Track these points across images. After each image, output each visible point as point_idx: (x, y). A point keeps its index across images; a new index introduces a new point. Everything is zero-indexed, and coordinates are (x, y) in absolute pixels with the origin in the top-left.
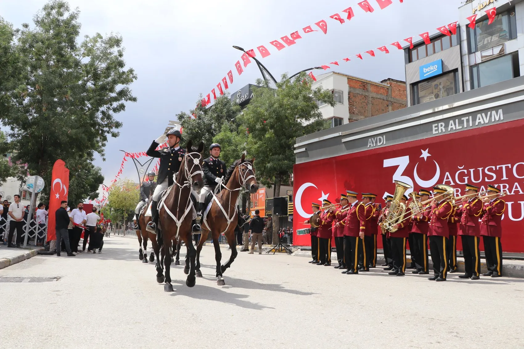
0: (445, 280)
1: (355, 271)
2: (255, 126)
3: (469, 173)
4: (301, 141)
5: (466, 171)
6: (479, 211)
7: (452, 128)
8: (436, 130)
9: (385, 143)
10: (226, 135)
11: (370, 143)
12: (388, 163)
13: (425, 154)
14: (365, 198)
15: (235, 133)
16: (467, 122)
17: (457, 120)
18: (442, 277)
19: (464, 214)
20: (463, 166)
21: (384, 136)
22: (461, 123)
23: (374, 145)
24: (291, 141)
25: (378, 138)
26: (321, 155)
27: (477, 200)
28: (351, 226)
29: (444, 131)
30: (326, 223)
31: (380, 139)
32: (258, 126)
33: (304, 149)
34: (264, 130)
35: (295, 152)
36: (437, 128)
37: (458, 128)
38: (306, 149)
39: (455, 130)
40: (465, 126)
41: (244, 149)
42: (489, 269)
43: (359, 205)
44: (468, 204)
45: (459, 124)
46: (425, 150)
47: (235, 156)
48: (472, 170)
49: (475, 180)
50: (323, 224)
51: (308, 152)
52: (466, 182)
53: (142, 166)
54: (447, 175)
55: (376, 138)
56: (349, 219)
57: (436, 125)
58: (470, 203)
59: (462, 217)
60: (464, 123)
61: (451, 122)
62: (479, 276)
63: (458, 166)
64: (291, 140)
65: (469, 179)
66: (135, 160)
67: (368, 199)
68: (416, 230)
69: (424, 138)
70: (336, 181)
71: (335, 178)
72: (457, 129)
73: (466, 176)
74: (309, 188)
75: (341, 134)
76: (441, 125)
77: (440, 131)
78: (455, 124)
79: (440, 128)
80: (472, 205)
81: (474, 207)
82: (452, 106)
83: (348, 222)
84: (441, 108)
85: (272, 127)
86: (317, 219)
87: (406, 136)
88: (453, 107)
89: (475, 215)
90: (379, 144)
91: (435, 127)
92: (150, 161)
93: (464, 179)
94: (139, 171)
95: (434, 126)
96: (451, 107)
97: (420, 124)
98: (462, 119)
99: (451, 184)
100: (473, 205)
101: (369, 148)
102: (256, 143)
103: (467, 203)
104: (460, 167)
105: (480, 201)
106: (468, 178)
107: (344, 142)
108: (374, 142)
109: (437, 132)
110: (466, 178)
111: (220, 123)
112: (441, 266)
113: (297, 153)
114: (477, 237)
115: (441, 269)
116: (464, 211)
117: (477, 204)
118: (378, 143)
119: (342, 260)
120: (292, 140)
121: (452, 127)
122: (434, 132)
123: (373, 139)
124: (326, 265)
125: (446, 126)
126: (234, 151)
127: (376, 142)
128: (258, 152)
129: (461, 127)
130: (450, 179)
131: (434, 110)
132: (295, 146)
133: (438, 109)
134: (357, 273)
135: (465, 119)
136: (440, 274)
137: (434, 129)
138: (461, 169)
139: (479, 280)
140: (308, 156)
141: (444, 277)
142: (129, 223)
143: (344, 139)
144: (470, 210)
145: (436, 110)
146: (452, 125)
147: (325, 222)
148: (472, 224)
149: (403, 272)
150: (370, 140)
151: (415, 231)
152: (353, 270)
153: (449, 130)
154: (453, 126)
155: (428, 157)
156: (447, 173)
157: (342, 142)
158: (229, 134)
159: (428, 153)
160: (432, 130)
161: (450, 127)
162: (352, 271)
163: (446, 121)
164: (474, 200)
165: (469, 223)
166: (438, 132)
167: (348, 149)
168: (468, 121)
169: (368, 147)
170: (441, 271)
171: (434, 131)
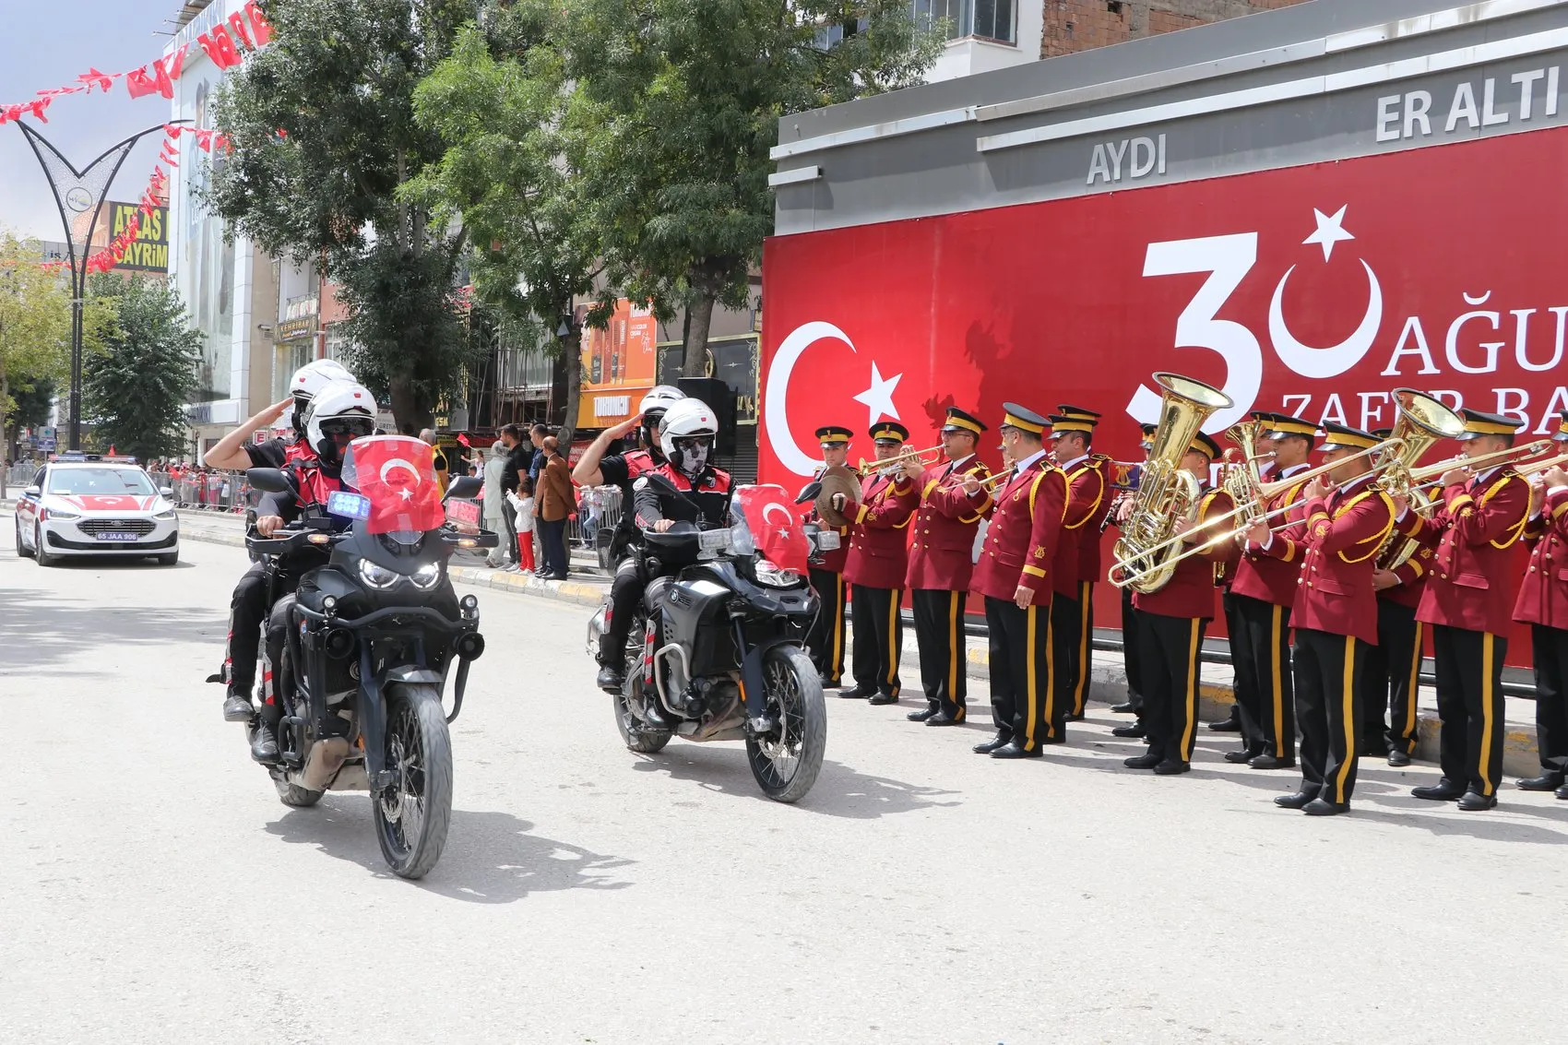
0: (1343, 809)
1: (1030, 745)
2: (602, 45)
3: (1509, 324)
4: (800, 135)
5: (1494, 317)
6: (1512, 528)
7: (1462, 121)
8: (1390, 125)
9: (1162, 169)
10: (473, 77)
11: (1098, 164)
12: (1163, 259)
13: (1329, 231)
14: (1068, 438)
15: (511, 65)
16: (1534, 96)
17: (1490, 84)
18: (1330, 797)
19: (1450, 534)
20: (1489, 292)
21: (1162, 138)
22: (1507, 96)
23: (1117, 176)
24: (757, 123)
25: (1136, 142)
26: (886, 205)
27: (1504, 481)
28: (1007, 558)
29: (1426, 129)
30: (875, 518)
31: (1143, 150)
32: (618, 49)
33: (810, 172)
34: (642, 67)
35: (774, 180)
36: (1394, 116)
37: (1490, 118)
38: (820, 172)
39: (1474, 128)
40: (1525, 112)
41: (553, 149)
42: (1545, 764)
43: (1044, 473)
44: (1467, 498)
45: (1497, 101)
46: (1329, 214)
47: (511, 172)
48: (1522, 316)
49: (1532, 358)
50: (859, 520)
51: (832, 185)
52: (1491, 366)
53: (79, 176)
54: (1412, 330)
55: (1125, 143)
56: (999, 527)
57: (1395, 99)
58: (1479, 488)
59: (1441, 548)
60: (1518, 98)
61: (1464, 89)
62: (1494, 793)
63: (1465, 294)
64: (759, 114)
65: (1507, 356)
66: (40, 145)
67: (1081, 441)
68: (1250, 584)
69: (1337, 158)
70: (934, 322)
71: (933, 310)
72: (1485, 123)
73: (1493, 337)
74: (820, 348)
75: (973, 117)
76: (1418, 104)
77: (1408, 132)
78: (1480, 103)
79: (1410, 115)
80: (1483, 500)
81: (1492, 512)
82: (1476, 14)
83: (996, 540)
84: (1423, 24)
85: (678, 52)
86: (834, 497)
87: (1259, 144)
88: (1481, 18)
89: (1493, 543)
90: (1135, 171)
91: (1390, 109)
92: (119, 153)
93: (1485, 350)
94: (63, 200)
95: (1383, 103)
96: (1472, 20)
97: (1321, 91)
98: (1516, 78)
99: (1423, 368)
100: (1490, 500)
101: (1093, 184)
102: (603, 120)
103: (1465, 493)
104: (1471, 296)
105: (1518, 486)
106: (1500, 348)
107: (985, 153)
108: (1117, 161)
109: (1394, 134)
110: (1493, 349)
111: (443, 8)
112: (1330, 753)
113: (779, 187)
114: (1496, 639)
115: (1330, 765)
116: (1451, 521)
117: (1502, 498)
118: (1134, 166)
119: (941, 689)
120: (762, 117)
121: (1462, 113)
122: (1382, 134)
123: (1110, 146)
124: (877, 702)
125: (1439, 110)
126: (506, 154)
127: (1125, 164)
128: (617, 162)
129: (1503, 117)
130: (1423, 349)
131: (1392, 29)
132: (776, 153)
133: (1408, 26)
134: (1036, 753)
135: (1525, 79)
136: (1325, 785)
137: (1383, 116)
138: (1477, 305)
139: (1491, 812)
140: (826, 204)
141: (1340, 799)
142: (25, 431)
143: (986, 138)
144: (1471, 521)
145: (1402, 31)
146: (1463, 105)
147: (869, 511)
148: (1477, 583)
149: (1185, 758)
150: (1099, 148)
151: (1242, 589)
152: (1021, 741)
153: (1450, 126)
154: (1471, 111)
155: (1338, 245)
156: (1413, 322)
157: (979, 149)
158: (485, 68)
159: (1344, 225)
160: (1373, 125)
161: (1455, 113)
162: (1015, 746)
163: (1441, 83)
164: (1497, 477)
165: (1463, 576)
166: (1401, 134)
167: (1002, 183)
168: (1540, 88)
169: (1090, 180)
170: (1327, 772)
171: (1381, 127)
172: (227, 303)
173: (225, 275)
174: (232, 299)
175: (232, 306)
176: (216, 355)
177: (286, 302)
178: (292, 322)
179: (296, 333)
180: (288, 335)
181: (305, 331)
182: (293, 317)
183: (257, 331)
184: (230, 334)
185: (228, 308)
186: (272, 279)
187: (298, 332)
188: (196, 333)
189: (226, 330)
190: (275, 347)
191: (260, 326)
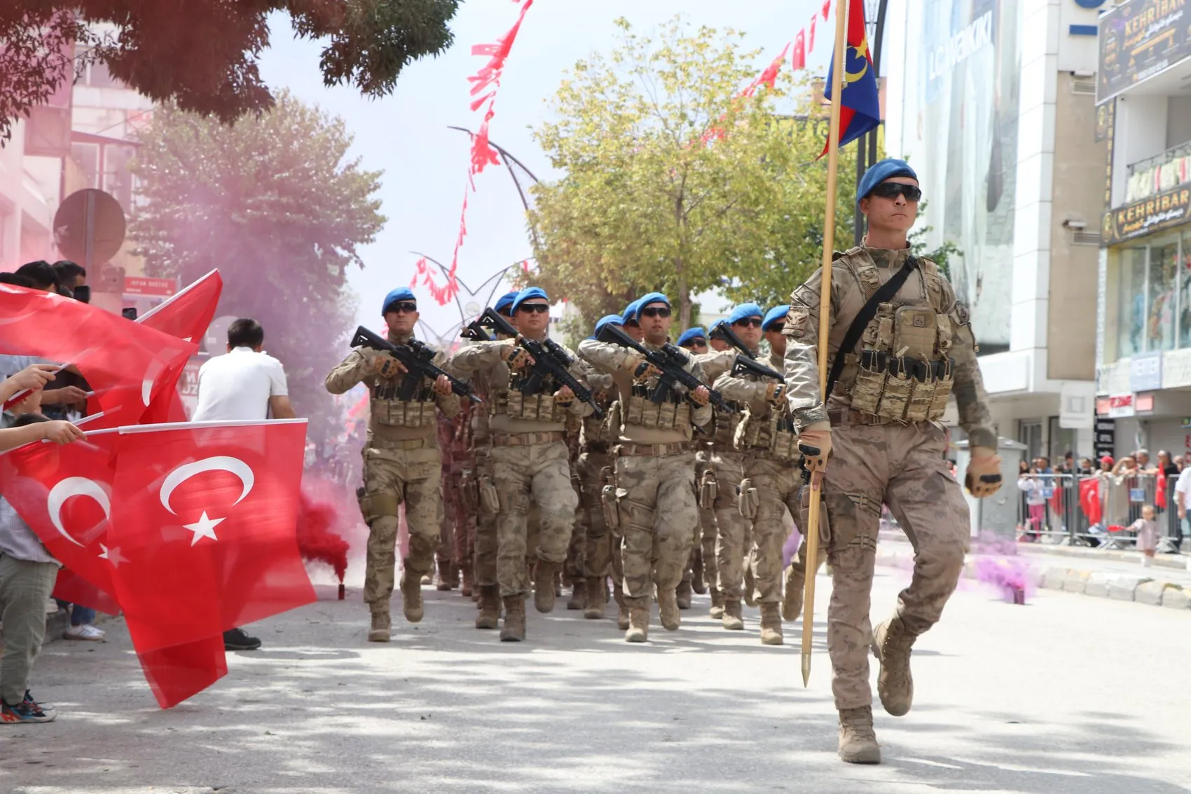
172: (1001, 191)
173: (997, 145)
174: (1014, 183)
175: (1012, 196)
176: (979, 282)
177: (1125, 171)
178: (1144, 202)
179: (1156, 219)
180: (1137, 225)
181: (1181, 212)
182: (1146, 193)
183: (1062, 231)
184: (1009, 240)
185: (1003, 200)
186: (1096, 134)
187: (1162, 216)
188: (948, 248)
189: (1001, 233)
190: (1104, 254)
191: (1066, 224)
